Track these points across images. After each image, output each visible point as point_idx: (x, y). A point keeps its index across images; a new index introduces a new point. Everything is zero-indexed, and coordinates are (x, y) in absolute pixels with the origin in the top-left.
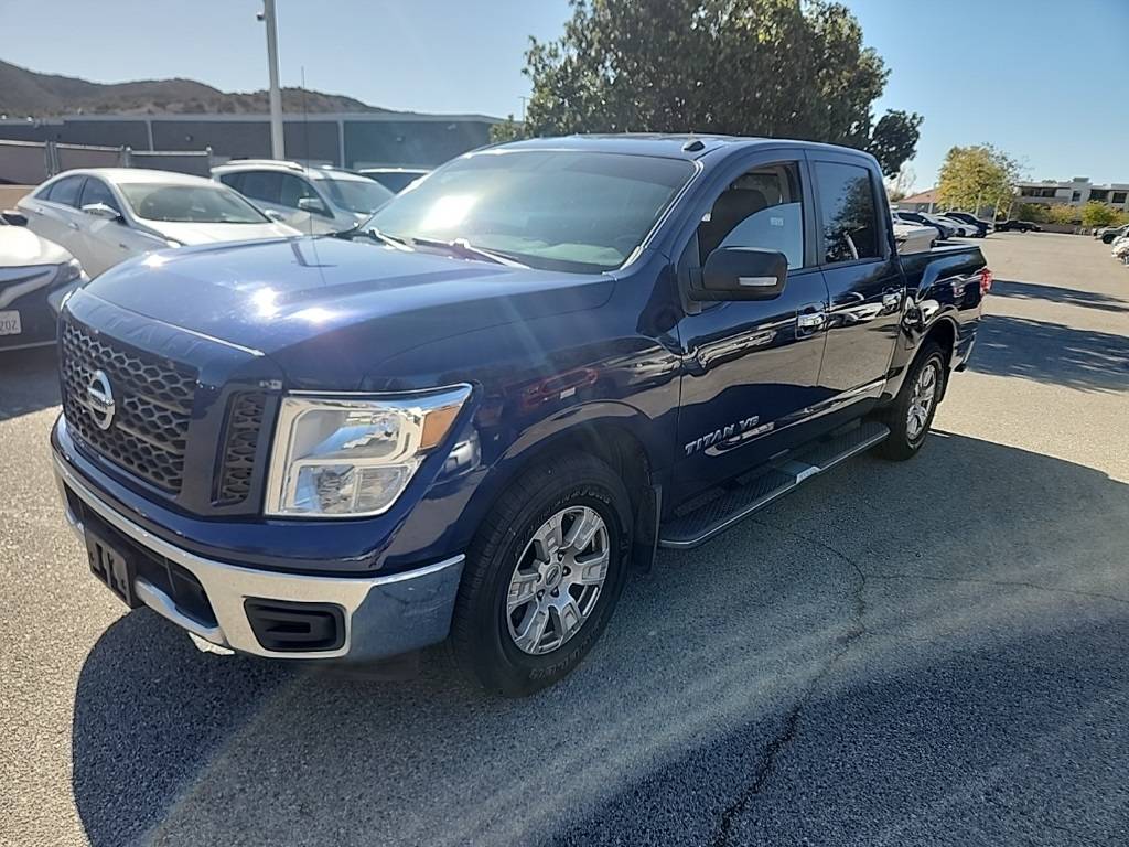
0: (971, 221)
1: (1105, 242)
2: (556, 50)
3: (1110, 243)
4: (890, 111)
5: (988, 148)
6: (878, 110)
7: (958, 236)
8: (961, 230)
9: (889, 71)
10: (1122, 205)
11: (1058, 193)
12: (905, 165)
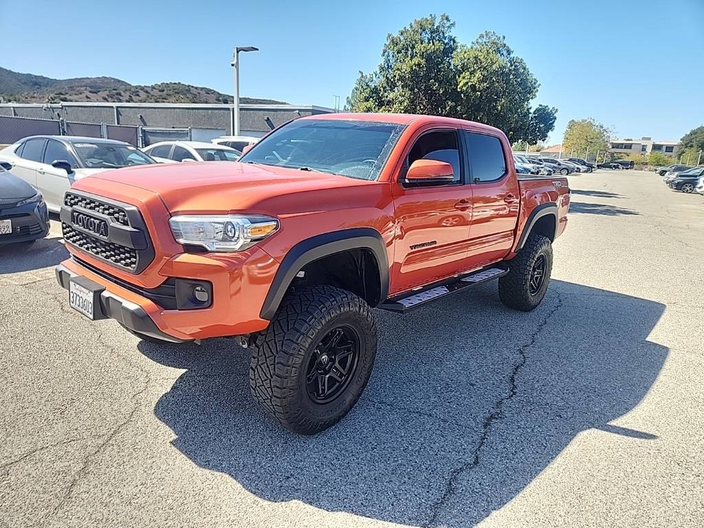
0: (584, 164)
1: (661, 175)
2: (372, 78)
3: (663, 175)
4: (541, 106)
5: (592, 121)
6: (533, 105)
7: (577, 172)
8: (578, 168)
9: (540, 85)
10: (670, 153)
11: (633, 147)
12: (550, 134)
